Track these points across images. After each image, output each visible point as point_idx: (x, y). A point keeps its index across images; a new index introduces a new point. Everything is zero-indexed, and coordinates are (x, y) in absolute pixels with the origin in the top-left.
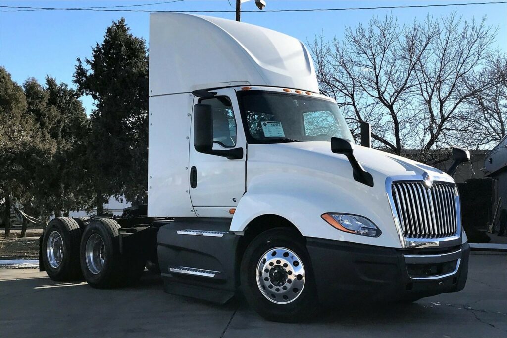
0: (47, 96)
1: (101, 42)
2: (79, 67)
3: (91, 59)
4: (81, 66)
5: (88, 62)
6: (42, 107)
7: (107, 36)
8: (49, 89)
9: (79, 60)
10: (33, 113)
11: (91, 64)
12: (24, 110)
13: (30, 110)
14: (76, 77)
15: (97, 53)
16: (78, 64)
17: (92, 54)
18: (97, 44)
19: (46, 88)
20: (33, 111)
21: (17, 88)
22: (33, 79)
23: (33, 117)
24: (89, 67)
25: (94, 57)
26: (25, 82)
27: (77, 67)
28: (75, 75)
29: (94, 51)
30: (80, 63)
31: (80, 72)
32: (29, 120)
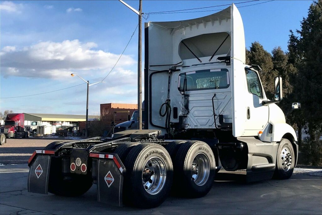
0: (287, 58)
1: (306, 17)
2: (291, 36)
3: (300, 29)
4: (293, 35)
5: (298, 31)
6: (284, 65)
7: (310, 12)
8: (290, 53)
9: (291, 31)
10: (277, 70)
11: (300, 32)
12: (270, 68)
13: (275, 68)
14: (291, 43)
15: (305, 25)
16: (291, 34)
17: (301, 26)
18: (304, 18)
19: (287, 52)
20: (277, 69)
21: (267, 54)
22: (279, 48)
23: (277, 72)
24: (300, 35)
25: (302, 27)
26: (273, 50)
27: (290, 36)
28: (290, 41)
29: (302, 24)
30: (292, 33)
31: (293, 39)
32: (275, 74)
